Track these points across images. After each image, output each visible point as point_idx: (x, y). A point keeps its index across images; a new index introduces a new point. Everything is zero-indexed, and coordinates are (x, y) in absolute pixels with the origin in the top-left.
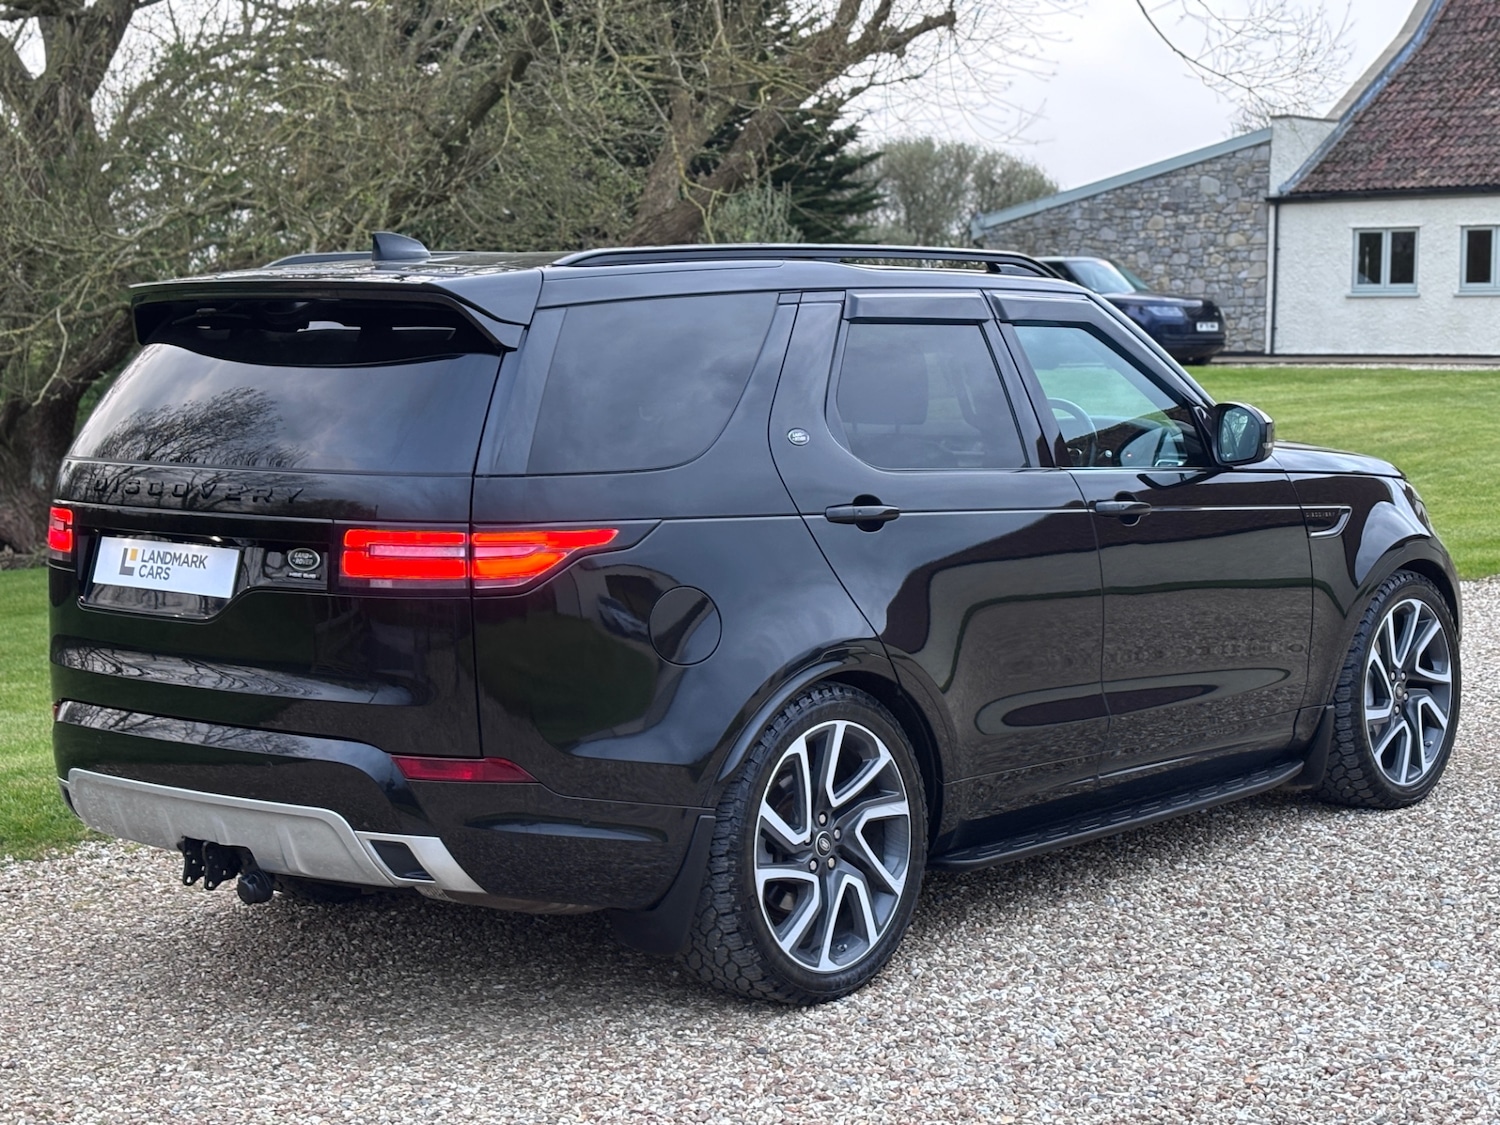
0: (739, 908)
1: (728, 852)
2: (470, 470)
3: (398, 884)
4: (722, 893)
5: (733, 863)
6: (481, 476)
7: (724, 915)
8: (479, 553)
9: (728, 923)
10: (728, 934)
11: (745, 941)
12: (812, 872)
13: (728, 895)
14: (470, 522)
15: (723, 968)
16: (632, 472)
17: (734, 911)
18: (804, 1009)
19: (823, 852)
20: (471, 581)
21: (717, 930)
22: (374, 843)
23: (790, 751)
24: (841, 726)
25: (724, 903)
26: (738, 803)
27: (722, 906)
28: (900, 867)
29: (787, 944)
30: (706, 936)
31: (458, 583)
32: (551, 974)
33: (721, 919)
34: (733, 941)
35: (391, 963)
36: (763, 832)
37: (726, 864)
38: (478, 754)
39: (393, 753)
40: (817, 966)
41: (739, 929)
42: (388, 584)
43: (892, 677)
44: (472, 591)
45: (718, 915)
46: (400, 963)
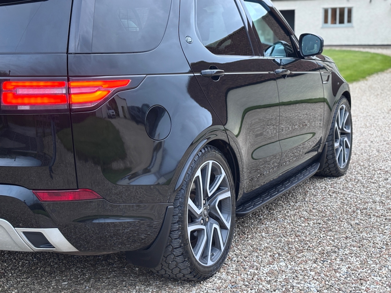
0: (183, 245)
1: (178, 221)
2: (66, 51)
3: (36, 251)
4: (175, 239)
5: (180, 226)
6: (71, 54)
7: (176, 248)
8: (72, 91)
9: (178, 252)
10: (177, 256)
11: (185, 259)
12: (202, 224)
13: (178, 240)
14: (68, 76)
15: (172, 270)
16: (133, 53)
17: (180, 246)
18: (202, 282)
19: (205, 216)
20: (70, 105)
21: (172, 255)
22: (25, 233)
23: (196, 176)
24: (211, 162)
25: (176, 243)
26: (180, 200)
27: (175, 245)
28: (229, 218)
29: (198, 257)
30: (166, 257)
31: (64, 106)
32: (84, 274)
33: (174, 250)
34: (179, 259)
35: (11, 275)
36: (189, 210)
37: (178, 227)
38: (76, 188)
39: (34, 190)
40: (207, 264)
41: (182, 254)
42: (27, 108)
43: (227, 141)
44: (71, 110)
45: (173, 248)
46: (15, 275)
